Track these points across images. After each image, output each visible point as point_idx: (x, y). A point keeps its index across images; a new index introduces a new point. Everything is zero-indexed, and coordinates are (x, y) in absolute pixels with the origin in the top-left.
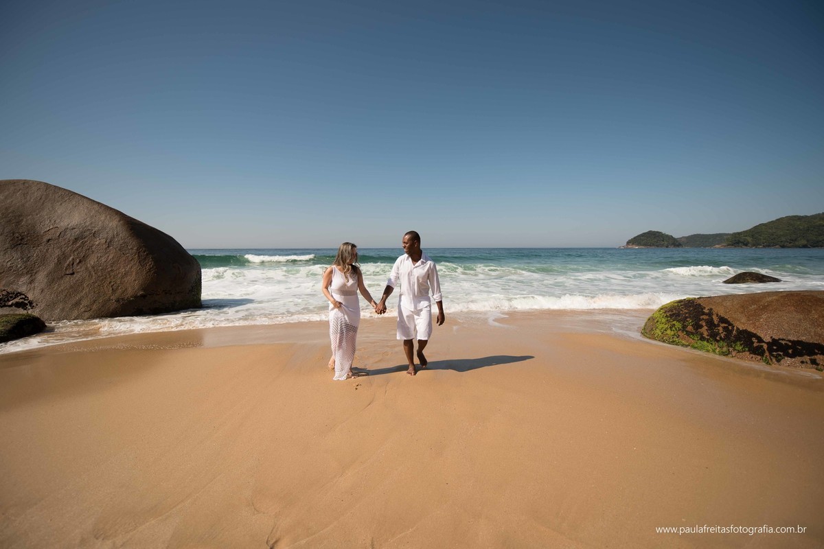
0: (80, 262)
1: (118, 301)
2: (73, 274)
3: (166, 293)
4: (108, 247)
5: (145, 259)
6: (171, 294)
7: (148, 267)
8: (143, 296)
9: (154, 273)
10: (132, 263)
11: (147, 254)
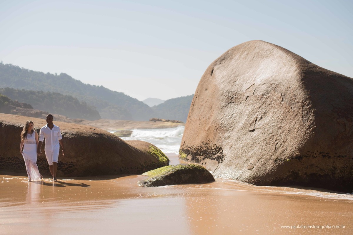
0: (261, 118)
1: (276, 161)
2: (253, 130)
3: (324, 156)
4: (282, 101)
5: (307, 113)
6: (330, 157)
7: (308, 124)
8: (298, 158)
9: (313, 130)
10: (297, 118)
11: (310, 108)
